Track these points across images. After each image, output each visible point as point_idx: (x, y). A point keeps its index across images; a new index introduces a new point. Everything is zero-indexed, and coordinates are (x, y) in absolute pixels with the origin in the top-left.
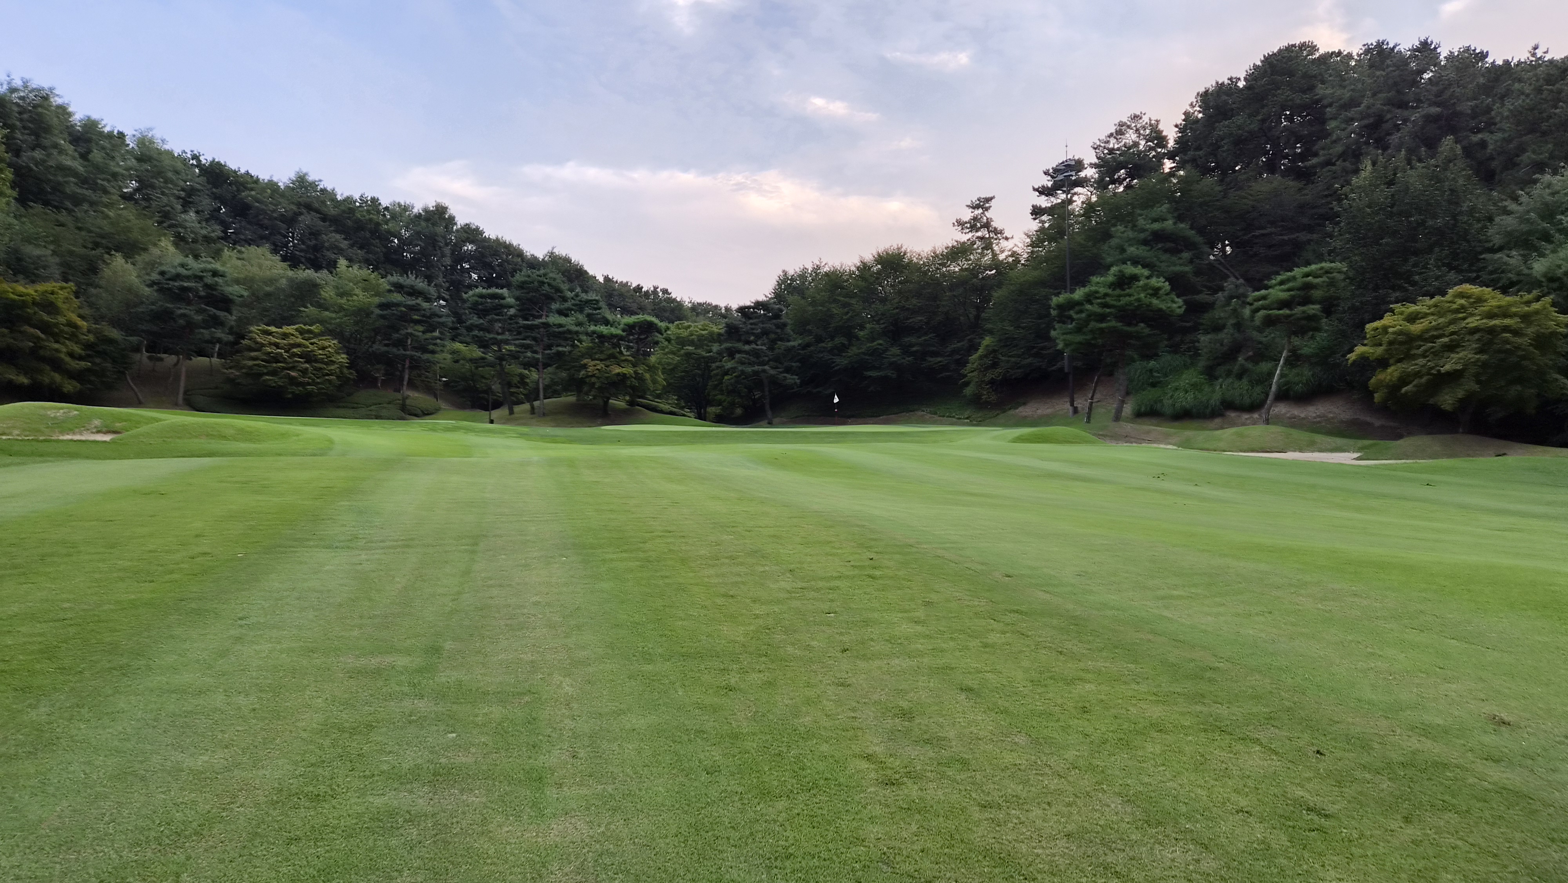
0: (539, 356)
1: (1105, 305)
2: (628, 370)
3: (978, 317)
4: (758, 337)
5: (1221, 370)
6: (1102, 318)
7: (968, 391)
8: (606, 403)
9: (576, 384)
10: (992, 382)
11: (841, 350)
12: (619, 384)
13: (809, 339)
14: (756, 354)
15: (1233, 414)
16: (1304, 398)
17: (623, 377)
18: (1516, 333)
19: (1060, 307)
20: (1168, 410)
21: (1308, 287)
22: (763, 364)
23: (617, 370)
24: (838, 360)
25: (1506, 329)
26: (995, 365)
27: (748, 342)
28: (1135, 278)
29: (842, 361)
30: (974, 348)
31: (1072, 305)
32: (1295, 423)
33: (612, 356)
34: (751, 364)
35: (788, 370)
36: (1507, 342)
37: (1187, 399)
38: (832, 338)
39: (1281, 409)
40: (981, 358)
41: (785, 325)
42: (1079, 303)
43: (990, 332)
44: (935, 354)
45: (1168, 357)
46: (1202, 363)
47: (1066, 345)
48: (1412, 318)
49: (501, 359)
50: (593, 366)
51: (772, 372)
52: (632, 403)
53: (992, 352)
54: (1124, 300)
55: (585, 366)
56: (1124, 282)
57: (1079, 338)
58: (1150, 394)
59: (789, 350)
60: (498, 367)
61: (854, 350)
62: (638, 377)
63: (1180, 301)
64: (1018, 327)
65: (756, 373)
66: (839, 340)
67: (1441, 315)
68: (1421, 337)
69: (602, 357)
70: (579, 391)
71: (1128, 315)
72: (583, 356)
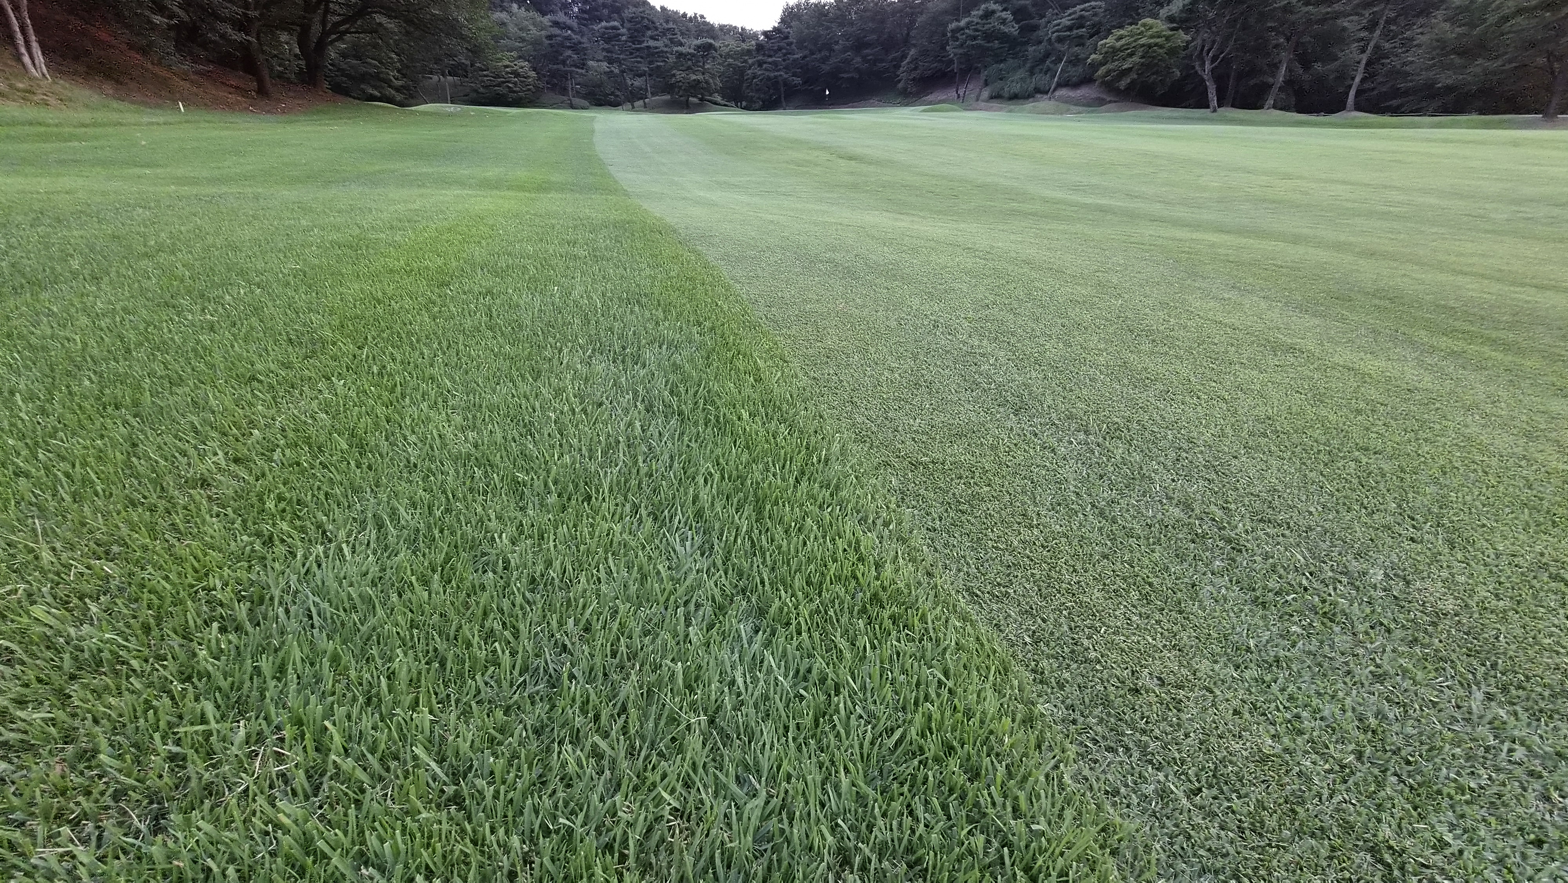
0: (646, 69)
1: (976, 30)
2: (700, 77)
3: (908, 34)
4: (776, 51)
5: (1037, 70)
6: (975, 38)
7: (900, 85)
9: (669, 88)
10: (914, 79)
11: (824, 60)
12: (694, 87)
13: (807, 52)
14: (775, 64)
15: (1039, 96)
16: (1076, 86)
17: (697, 82)
18: (1161, 47)
19: (952, 31)
20: (1006, 95)
21: (1082, 17)
22: (779, 70)
23: (694, 77)
24: (823, 66)
25: (1156, 45)
26: (915, 69)
27: (770, 56)
28: (993, 12)
29: (826, 68)
30: (904, 57)
31: (960, 29)
32: (1068, 101)
33: (689, 68)
34: (772, 71)
35: (794, 74)
36: (1155, 52)
37: (1016, 88)
38: (820, 51)
39: (1063, 92)
40: (908, 63)
41: (792, 43)
42: (963, 29)
43: (915, 45)
44: (882, 61)
45: (1011, 61)
46: (1028, 65)
47: (955, 55)
48: (1120, 38)
49: (623, 72)
50: (680, 75)
51: (786, 76)
52: (702, 99)
53: (914, 60)
54: (987, 27)
55: (674, 75)
56: (988, 14)
57: (961, 51)
58: (999, 84)
59: (794, 60)
61: (833, 60)
62: (707, 82)
63: (1017, 26)
64: (931, 42)
65: (776, 77)
66: (825, 53)
67: (1132, 36)
68: (1121, 50)
69: (683, 68)
70: (672, 92)
71: (989, 36)
72: (672, 69)
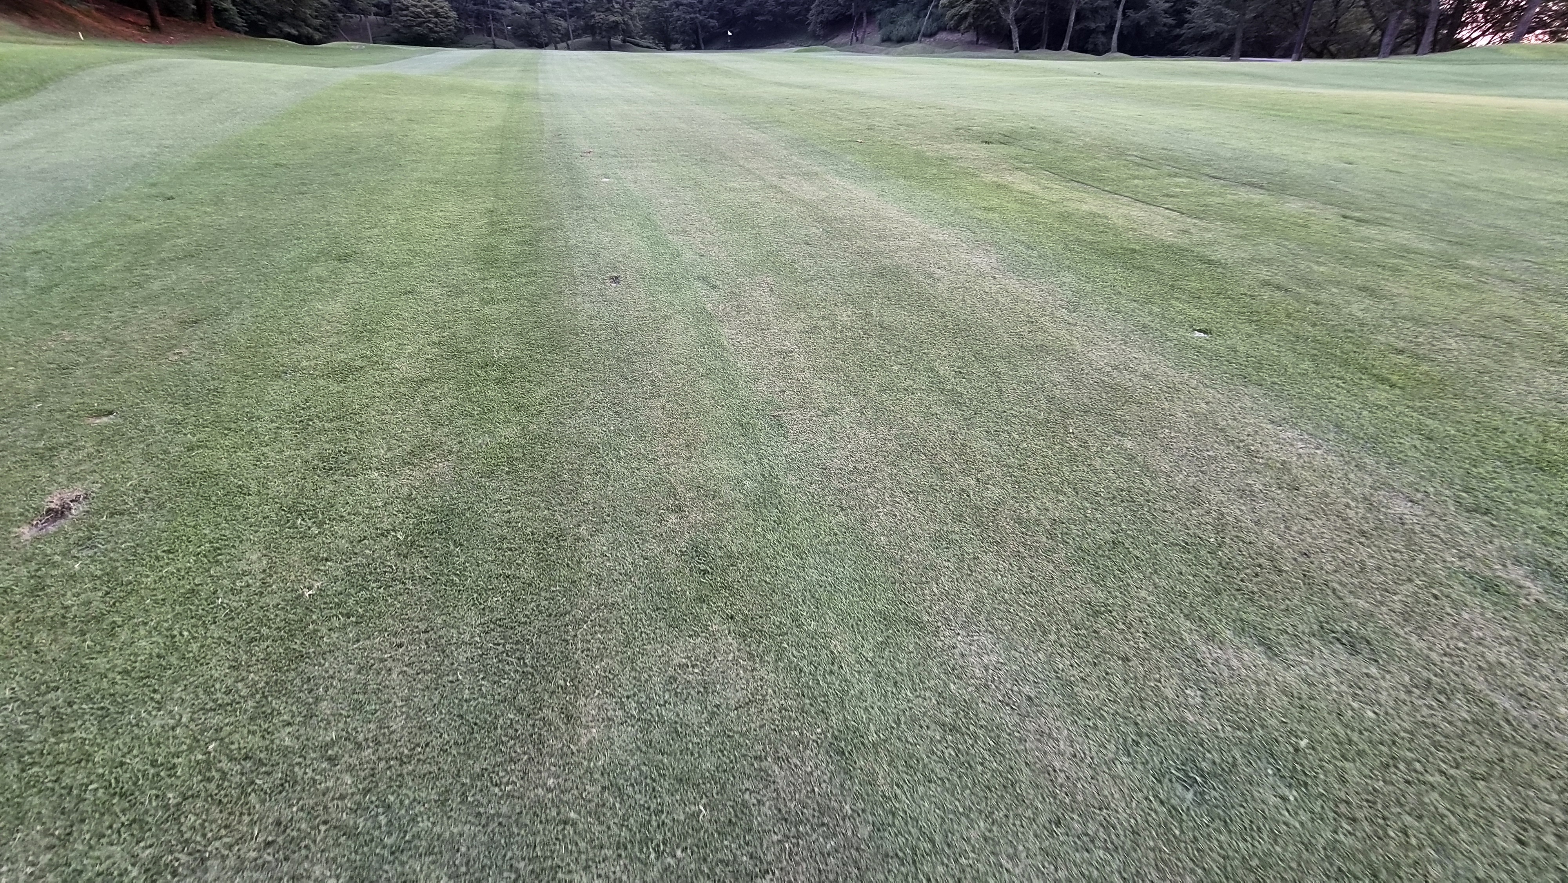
0: (566, 10)
2: (619, 19)
5: (922, 14)
7: (810, 28)
8: (609, 42)
9: (590, 29)
10: (821, 22)
11: (740, 2)
12: (614, 28)
14: (691, 5)
17: (617, 23)
20: (895, 38)
22: (695, 13)
23: (612, 18)
24: (739, 9)
26: (822, 12)
29: (742, 10)
33: (608, 9)
34: (690, 13)
35: (712, 17)
37: (903, 31)
39: (943, 36)
44: (794, 4)
45: (901, 5)
46: (914, 9)
49: (544, 12)
50: (599, 16)
51: (701, 18)
52: (624, 41)
53: (821, 3)
55: (593, 16)
58: (890, 27)
59: (711, 2)
60: (543, 19)
61: (748, 3)
62: (625, 23)
65: (692, 19)
69: (603, 10)
70: (593, 34)
72: (591, 10)
